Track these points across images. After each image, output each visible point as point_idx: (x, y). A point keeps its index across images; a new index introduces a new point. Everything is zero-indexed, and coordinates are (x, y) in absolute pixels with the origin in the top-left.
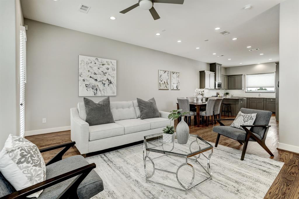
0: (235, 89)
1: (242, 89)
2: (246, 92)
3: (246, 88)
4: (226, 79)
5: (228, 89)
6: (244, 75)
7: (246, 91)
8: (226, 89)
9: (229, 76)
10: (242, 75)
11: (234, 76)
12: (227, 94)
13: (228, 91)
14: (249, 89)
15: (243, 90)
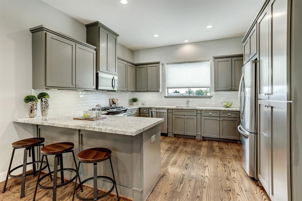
0: (147, 91)
1: (158, 91)
2: (165, 97)
3: (167, 89)
4: (131, 71)
5: (136, 91)
6: (163, 65)
7: (167, 95)
8: (132, 92)
9: (136, 65)
10: (158, 63)
11: (146, 66)
12: (135, 100)
13: (137, 95)
14: (171, 91)
15: (161, 93)
